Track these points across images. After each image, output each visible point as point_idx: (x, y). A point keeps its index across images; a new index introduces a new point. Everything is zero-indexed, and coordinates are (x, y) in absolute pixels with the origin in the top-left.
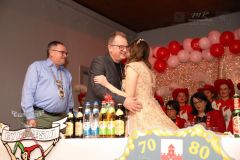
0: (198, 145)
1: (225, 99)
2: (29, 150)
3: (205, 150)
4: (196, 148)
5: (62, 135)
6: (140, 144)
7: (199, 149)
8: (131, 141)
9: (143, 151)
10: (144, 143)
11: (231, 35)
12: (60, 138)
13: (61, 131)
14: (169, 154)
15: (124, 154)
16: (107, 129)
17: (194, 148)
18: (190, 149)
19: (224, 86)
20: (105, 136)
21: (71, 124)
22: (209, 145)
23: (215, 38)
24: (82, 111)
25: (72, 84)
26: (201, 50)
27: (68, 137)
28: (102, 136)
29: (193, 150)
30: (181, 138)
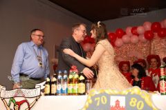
0: (136, 101)
1: (154, 69)
2: (19, 104)
3: (141, 104)
4: (134, 102)
5: (42, 93)
6: (96, 99)
7: (136, 103)
8: (90, 97)
9: (98, 104)
10: (99, 98)
11: (159, 25)
12: (41, 95)
13: (41, 91)
14: (116, 106)
15: (85, 106)
16: (73, 89)
17: (133, 102)
18: (131, 103)
19: (153, 60)
20: (72, 94)
21: (48, 86)
22: (143, 100)
23: (148, 27)
24: (56, 77)
25: (48, 59)
26: (138, 35)
27: (46, 95)
28: (69, 94)
29: (133, 104)
30: (124, 95)
